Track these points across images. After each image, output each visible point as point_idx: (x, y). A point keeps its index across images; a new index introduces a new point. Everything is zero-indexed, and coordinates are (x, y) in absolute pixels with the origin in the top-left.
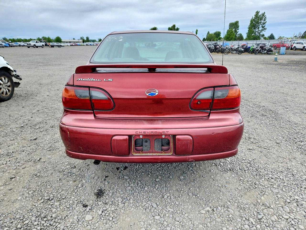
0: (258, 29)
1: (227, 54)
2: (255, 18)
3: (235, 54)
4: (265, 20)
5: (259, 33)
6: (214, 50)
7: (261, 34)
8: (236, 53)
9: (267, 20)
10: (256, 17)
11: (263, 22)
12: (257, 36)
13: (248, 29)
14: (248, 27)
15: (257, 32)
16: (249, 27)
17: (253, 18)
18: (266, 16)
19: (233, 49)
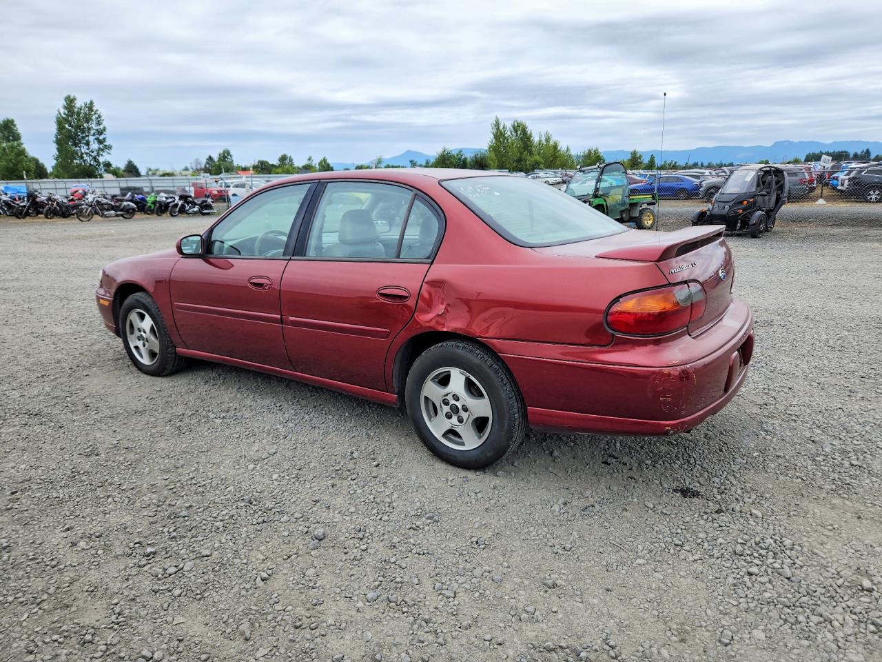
0: (86, 147)
1: (88, 219)
2: (68, 115)
3: (114, 218)
4: (99, 123)
5: (95, 158)
6: (29, 208)
7: (101, 159)
8: (117, 216)
9: (105, 124)
10: (69, 111)
11: (94, 127)
12: (90, 165)
13: (55, 146)
14: (55, 139)
15: (86, 154)
16: (57, 138)
17: (60, 114)
18: (98, 112)
19: (103, 204)
